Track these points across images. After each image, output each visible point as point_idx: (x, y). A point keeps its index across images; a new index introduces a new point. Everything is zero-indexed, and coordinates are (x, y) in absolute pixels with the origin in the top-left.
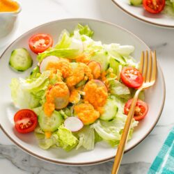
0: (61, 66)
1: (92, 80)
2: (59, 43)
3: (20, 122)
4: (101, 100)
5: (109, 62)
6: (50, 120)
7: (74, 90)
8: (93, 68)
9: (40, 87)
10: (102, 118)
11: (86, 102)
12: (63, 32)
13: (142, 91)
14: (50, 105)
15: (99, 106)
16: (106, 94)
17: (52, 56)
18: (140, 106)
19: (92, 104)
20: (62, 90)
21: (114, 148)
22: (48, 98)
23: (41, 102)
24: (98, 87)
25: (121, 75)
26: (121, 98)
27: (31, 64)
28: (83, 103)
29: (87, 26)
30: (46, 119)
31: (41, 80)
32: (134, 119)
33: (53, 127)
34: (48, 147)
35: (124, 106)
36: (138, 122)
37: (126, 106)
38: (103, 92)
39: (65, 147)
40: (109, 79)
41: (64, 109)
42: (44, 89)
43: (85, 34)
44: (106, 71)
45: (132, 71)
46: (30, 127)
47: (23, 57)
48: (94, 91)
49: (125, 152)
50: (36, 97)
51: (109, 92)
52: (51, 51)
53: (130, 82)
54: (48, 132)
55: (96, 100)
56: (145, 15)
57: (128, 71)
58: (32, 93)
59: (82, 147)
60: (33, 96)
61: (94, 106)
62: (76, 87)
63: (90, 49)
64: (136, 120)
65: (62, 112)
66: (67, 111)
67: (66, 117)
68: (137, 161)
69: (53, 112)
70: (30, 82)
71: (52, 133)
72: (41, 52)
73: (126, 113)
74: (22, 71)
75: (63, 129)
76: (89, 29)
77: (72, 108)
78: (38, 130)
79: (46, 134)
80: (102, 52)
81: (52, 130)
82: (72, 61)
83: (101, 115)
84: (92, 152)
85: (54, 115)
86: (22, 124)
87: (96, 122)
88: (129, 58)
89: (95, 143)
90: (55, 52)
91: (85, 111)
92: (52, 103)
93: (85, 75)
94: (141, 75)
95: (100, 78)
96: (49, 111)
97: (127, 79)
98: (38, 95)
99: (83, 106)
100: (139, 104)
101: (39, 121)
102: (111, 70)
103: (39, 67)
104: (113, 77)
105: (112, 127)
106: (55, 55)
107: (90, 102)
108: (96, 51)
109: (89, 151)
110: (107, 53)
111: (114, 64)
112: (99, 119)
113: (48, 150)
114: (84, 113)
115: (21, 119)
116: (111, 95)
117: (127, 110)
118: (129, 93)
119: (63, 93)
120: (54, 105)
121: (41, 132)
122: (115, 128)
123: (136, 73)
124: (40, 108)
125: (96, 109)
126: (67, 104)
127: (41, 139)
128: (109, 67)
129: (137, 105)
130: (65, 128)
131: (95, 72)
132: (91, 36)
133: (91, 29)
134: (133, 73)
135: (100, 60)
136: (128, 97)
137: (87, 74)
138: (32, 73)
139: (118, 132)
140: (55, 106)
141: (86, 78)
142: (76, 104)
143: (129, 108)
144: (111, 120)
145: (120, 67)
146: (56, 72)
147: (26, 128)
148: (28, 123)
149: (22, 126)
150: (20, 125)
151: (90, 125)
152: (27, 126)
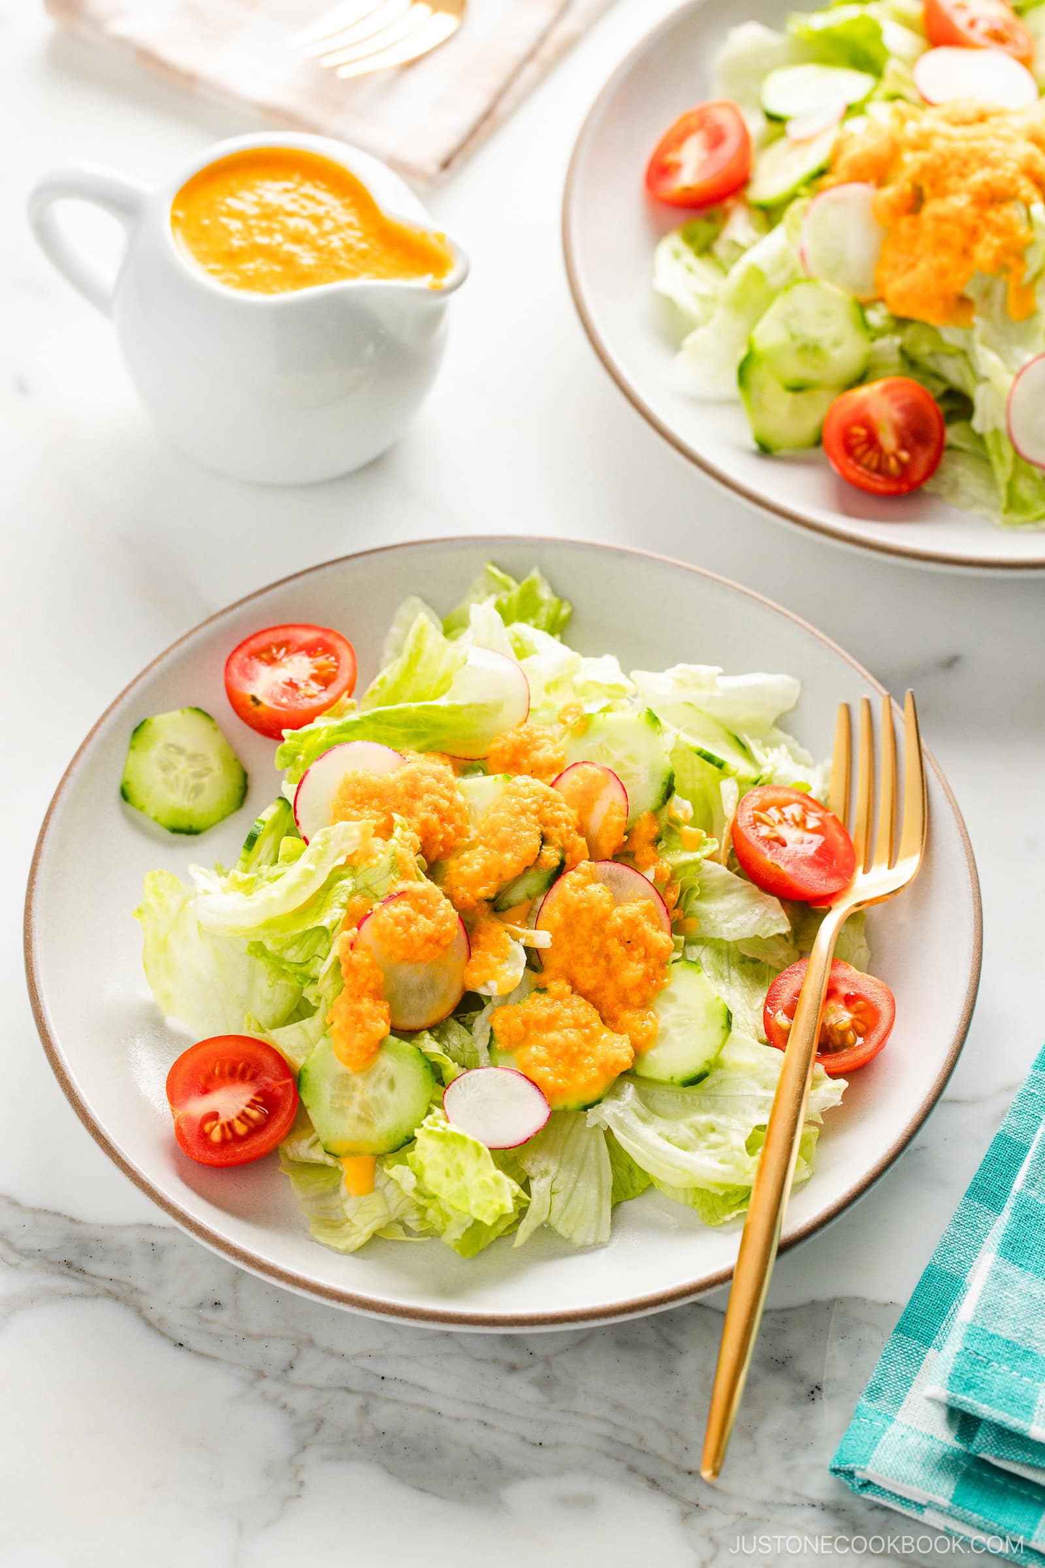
0: (414, 794)
1: (585, 865)
2: (389, 673)
3: (199, 1107)
4: (634, 971)
5: (666, 764)
6: (364, 1091)
7: (485, 921)
8: (585, 800)
9: (302, 912)
10: (643, 1072)
11: (559, 986)
12: (403, 612)
13: (854, 918)
14: (366, 1004)
15: (626, 1003)
16: (662, 938)
17: (358, 745)
18: (849, 1000)
19: (585, 995)
20: (425, 925)
21: (722, 1228)
22: (353, 970)
23: (310, 993)
24: (616, 902)
25: (735, 831)
26: (743, 960)
27: (243, 792)
28: (542, 990)
29: (535, 574)
30: (344, 1084)
31: (308, 875)
32: (819, 1069)
33: (384, 1128)
34: (360, 1239)
35: (760, 1001)
36: (843, 1084)
37: (770, 1001)
38: (647, 927)
39: (454, 1234)
40: (675, 858)
41: (438, 1029)
42: (326, 921)
43: (523, 619)
44: (655, 813)
45: (794, 810)
46: (256, 1129)
47: (193, 757)
48: (599, 925)
49: (784, 1248)
50: (279, 966)
51: (676, 928)
52: (353, 716)
53: (786, 869)
54: (353, 1154)
55: (611, 973)
56: (847, 511)
57: (773, 812)
58: (259, 949)
59: (545, 1230)
60: (262, 964)
61: (597, 1006)
62: (497, 906)
63: (561, 700)
64: (833, 1075)
65: (429, 1044)
66: (457, 1037)
67: (451, 1068)
68: (824, 1290)
69: (381, 1044)
70: (248, 887)
71: (380, 1158)
72: (297, 726)
73: (775, 1038)
74: (192, 832)
75: (443, 1137)
76: (545, 593)
77: (481, 1020)
78: (302, 1149)
79: (348, 1168)
80: (628, 715)
81: (382, 1148)
82: (465, 765)
83: (638, 1052)
84: (602, 1255)
85: (386, 1062)
86: (214, 1116)
87: (613, 1091)
88: (769, 744)
89: (616, 1206)
90: (376, 719)
91: (553, 1036)
92: (377, 995)
93: (544, 840)
94: (844, 829)
95: (624, 855)
96: (359, 1038)
97: (768, 857)
98: (293, 955)
99: (539, 1007)
100: (844, 990)
101: (306, 1099)
102: (681, 807)
103: (291, 808)
104: (697, 845)
105: (702, 1118)
106: (378, 739)
107: (576, 989)
108: (590, 709)
109: (584, 1249)
110: (654, 719)
111: (693, 775)
112: (629, 1074)
113: (361, 1251)
114: (550, 1047)
115: (205, 1091)
116: (689, 943)
117: (781, 1019)
118: (785, 928)
119: (433, 940)
120: (384, 1009)
121: (318, 1156)
122: (721, 1120)
123: (812, 823)
124: (310, 1025)
125: (609, 1020)
126: (454, 997)
127: (322, 1196)
128: (669, 791)
129: (831, 993)
130: (452, 1128)
131: (596, 821)
132: (559, 628)
133: (555, 592)
134: (801, 824)
135: (618, 754)
136: (782, 954)
137: (553, 831)
138: (252, 840)
139: (739, 1141)
140: (392, 1013)
141: (551, 856)
142: (505, 999)
143: (791, 1012)
144: (696, 1080)
145: (729, 790)
146: (386, 831)
147: (239, 1139)
148: (248, 1111)
149: (212, 1129)
150: (202, 1125)
151: (586, 1108)
152: (241, 1129)
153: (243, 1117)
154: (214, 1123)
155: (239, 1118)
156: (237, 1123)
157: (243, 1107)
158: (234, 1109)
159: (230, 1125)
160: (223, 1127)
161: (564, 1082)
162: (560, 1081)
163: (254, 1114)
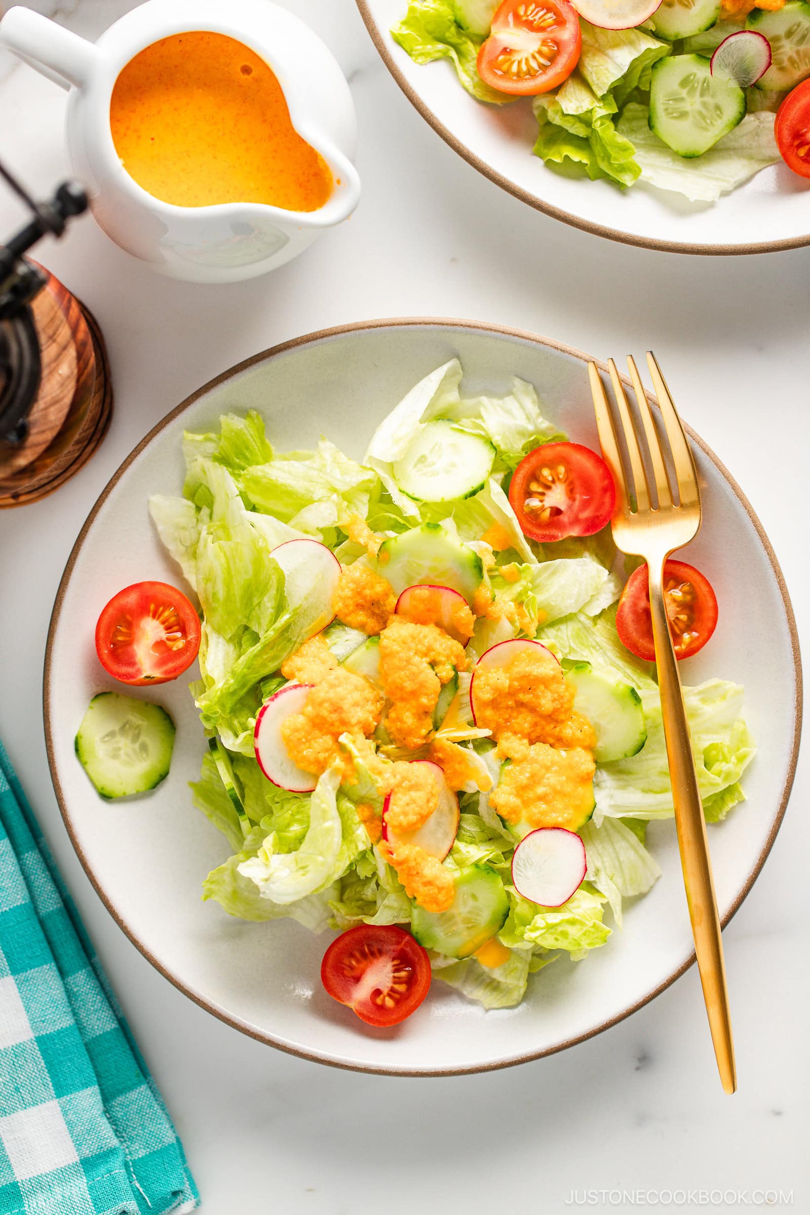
3: (362, 993)
46: (412, 982)
54: (478, 947)
77: (483, 808)
78: (439, 963)
121: (452, 962)
147: (405, 995)
148: (396, 974)
149: (384, 1000)
150: (375, 1004)
151: (590, 817)
152: (402, 988)
153: (397, 981)
154: (381, 996)
155: (395, 983)
156: (397, 987)
157: (392, 975)
158: (388, 980)
159: (392, 990)
160: (389, 995)
161: (569, 814)
162: (565, 815)
163: (403, 974)
